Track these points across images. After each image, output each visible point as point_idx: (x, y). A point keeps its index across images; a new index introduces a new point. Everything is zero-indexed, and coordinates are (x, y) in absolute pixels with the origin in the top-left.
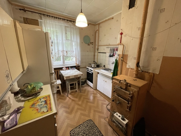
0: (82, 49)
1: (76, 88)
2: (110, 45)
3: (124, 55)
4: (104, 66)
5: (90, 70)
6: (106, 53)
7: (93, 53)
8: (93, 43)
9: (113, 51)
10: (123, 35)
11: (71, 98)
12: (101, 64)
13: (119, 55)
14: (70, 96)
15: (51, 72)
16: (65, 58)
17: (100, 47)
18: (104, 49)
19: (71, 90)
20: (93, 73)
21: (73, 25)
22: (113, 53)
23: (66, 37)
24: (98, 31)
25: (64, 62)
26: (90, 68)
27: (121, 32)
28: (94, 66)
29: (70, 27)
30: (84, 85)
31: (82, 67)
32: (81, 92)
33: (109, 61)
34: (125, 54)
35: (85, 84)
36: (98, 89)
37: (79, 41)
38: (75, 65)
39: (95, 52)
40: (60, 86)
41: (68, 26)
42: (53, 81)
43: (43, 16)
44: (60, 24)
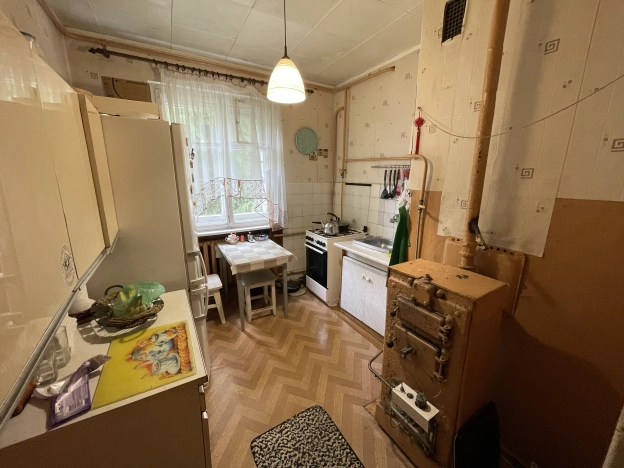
0: (292, 174)
1: (270, 304)
2: (383, 158)
3: (428, 192)
4: (366, 229)
5: (318, 242)
6: (370, 185)
7: (326, 187)
8: (326, 150)
9: (397, 176)
10: (423, 128)
11: (255, 335)
12: (354, 221)
13: (411, 193)
14: (249, 328)
15: (188, 252)
16: (233, 202)
17: (349, 166)
18: (365, 172)
19: (253, 308)
20: (326, 253)
21: (259, 94)
22: (396, 187)
23: (238, 133)
24: (343, 113)
25: (230, 217)
26: (317, 237)
27: (417, 117)
28: (331, 229)
29: (251, 100)
30: (296, 294)
31: (290, 231)
32: (286, 317)
33: (382, 213)
34: (431, 190)
35: (302, 291)
36: (343, 306)
37: (279, 146)
38: (268, 226)
39: (334, 183)
40: (218, 297)
41: (243, 96)
42: (195, 278)
43: (162, 70)
44: (217, 92)
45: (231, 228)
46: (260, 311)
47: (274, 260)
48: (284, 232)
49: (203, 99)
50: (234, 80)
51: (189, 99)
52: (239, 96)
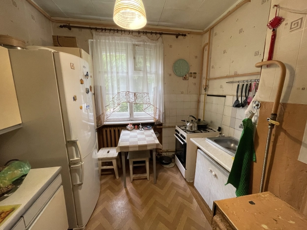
0: (169, 88)
1: (145, 172)
2: (236, 75)
4: (220, 129)
5: (181, 135)
6: (225, 96)
7: (194, 97)
8: (195, 73)
9: (248, 89)
11: (131, 193)
12: (212, 122)
13: (260, 105)
14: (129, 186)
15: (68, 140)
17: (211, 83)
18: (221, 87)
19: (134, 173)
21: (150, 40)
22: (247, 98)
23: (135, 64)
24: (207, 47)
26: (182, 132)
28: (191, 127)
29: (144, 44)
30: (167, 166)
31: (167, 125)
33: (234, 118)
37: (161, 71)
38: (152, 121)
39: (200, 94)
40: (114, 162)
41: (139, 43)
42: (73, 158)
44: (124, 42)
45: (132, 121)
46: (138, 176)
47: (146, 146)
48: (163, 125)
49: (115, 46)
50: (134, 34)
51: (108, 48)
52: (137, 43)
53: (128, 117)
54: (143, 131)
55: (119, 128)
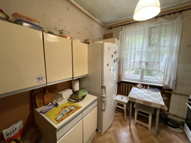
1: (147, 123)
15: (102, 85)
19: (137, 119)
25: (142, 77)
29: (160, 25)
42: (103, 95)
43: (123, 27)
45: (142, 82)
46: (141, 123)
48: (173, 91)
49: (136, 32)
50: (152, 20)
53: (139, 78)
54: (150, 91)
55: (131, 85)
